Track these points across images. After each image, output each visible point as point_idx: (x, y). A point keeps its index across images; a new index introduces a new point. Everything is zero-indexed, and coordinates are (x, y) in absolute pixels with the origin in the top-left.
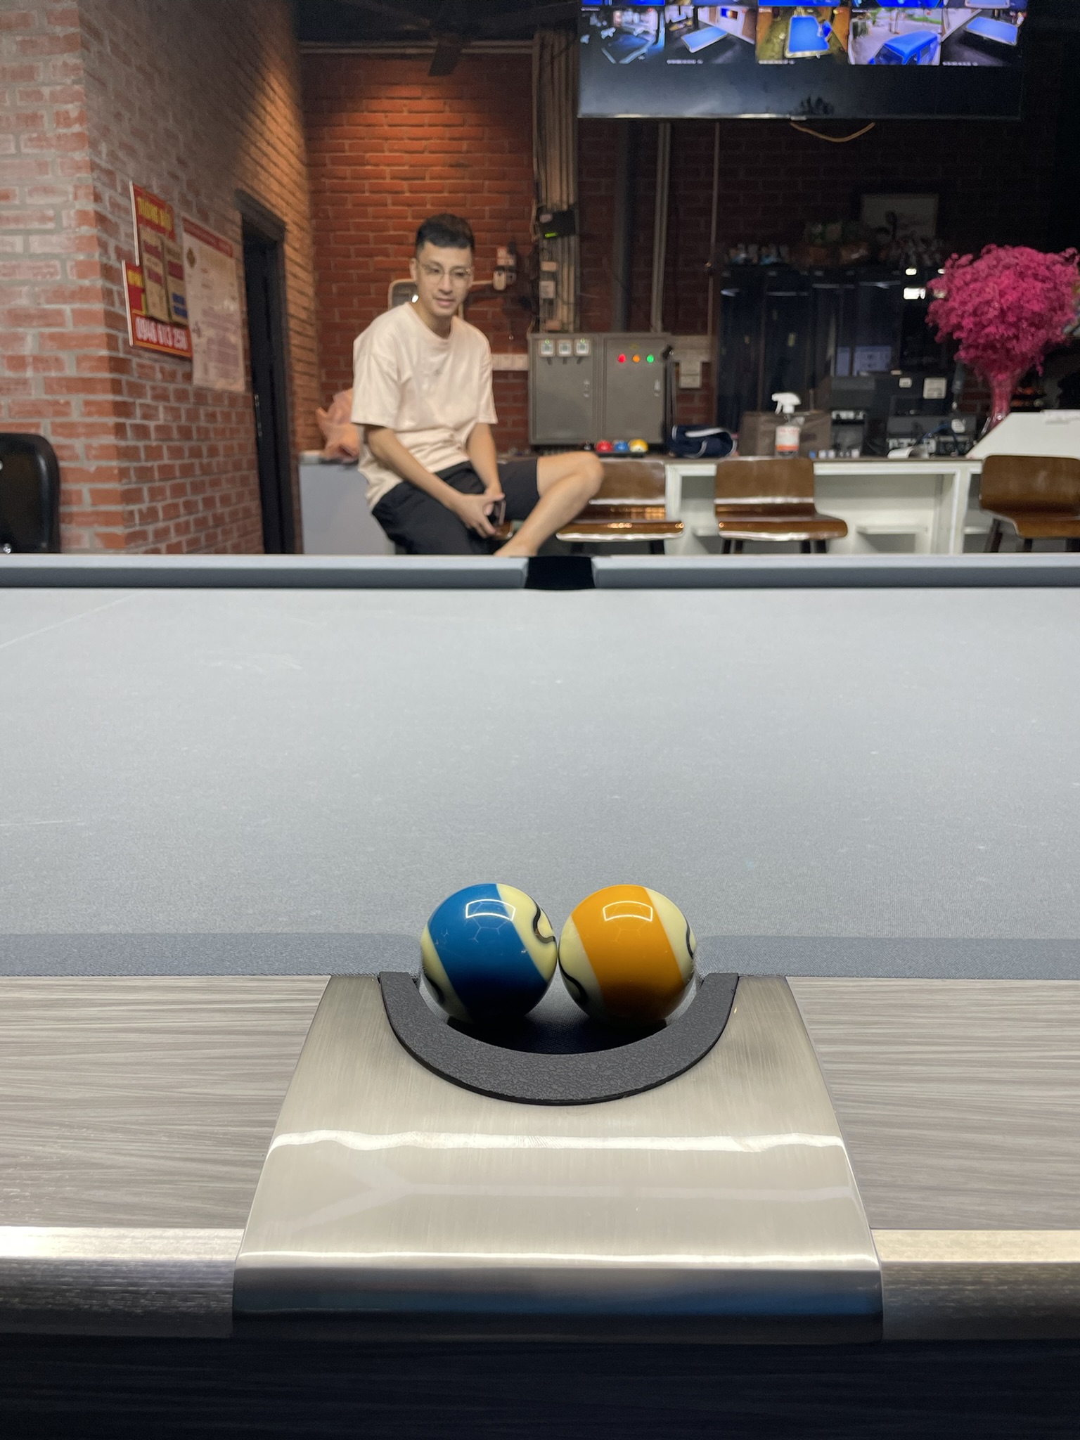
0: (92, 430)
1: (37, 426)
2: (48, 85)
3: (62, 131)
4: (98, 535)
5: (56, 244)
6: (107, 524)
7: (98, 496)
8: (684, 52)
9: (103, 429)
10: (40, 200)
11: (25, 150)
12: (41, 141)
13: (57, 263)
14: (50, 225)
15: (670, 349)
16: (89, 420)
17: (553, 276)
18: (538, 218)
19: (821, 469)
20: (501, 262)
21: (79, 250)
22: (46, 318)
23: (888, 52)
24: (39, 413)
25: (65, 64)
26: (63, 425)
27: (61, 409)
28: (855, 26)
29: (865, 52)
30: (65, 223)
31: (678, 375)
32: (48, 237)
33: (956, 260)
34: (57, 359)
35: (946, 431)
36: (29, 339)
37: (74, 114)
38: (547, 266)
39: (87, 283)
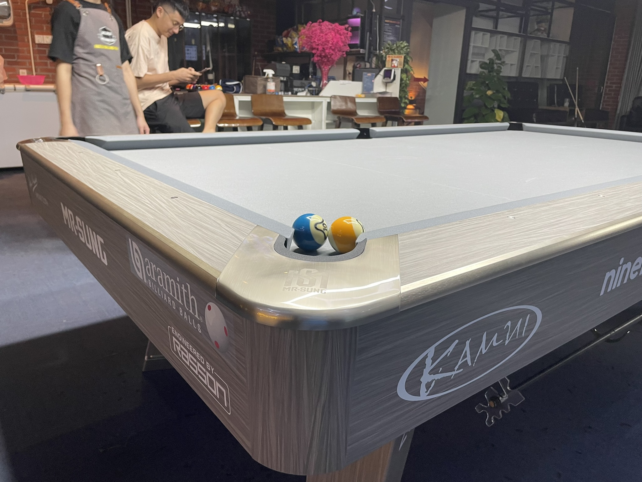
33: (312, 24)
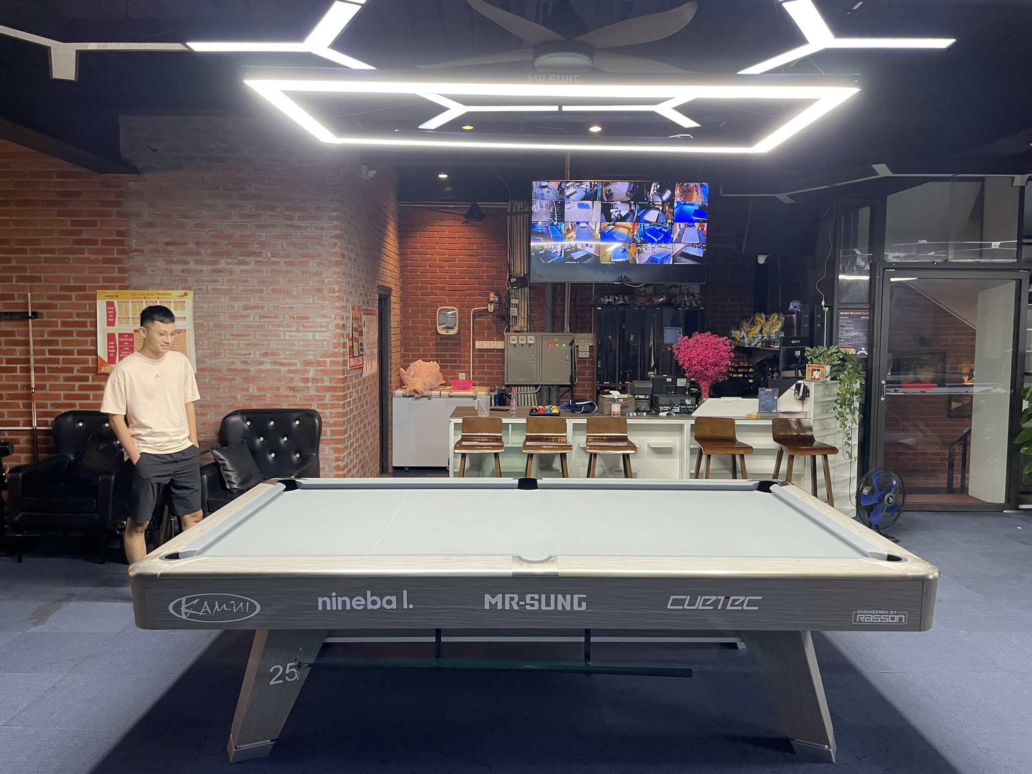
0: (333, 406)
1: (311, 405)
2: (327, 278)
3: (331, 295)
4: (332, 448)
5: (326, 336)
6: (336, 444)
7: (333, 433)
8: (572, 259)
9: (339, 406)
10: (320, 320)
11: (316, 302)
12: (323, 298)
13: (325, 343)
14: (324, 329)
15: (573, 341)
16: (332, 402)
17: (517, 306)
18: (509, 280)
19: (629, 421)
20: (491, 299)
21: (335, 338)
22: (319, 363)
23: (652, 259)
24: (313, 400)
25: (334, 271)
26: (321, 405)
27: (322, 398)
28: (639, 250)
29: (642, 259)
30: (330, 328)
31: (578, 351)
32: (323, 333)
34: (322, 379)
35: (683, 404)
36: (312, 371)
37: (337, 289)
38: (513, 301)
39: (337, 350)
